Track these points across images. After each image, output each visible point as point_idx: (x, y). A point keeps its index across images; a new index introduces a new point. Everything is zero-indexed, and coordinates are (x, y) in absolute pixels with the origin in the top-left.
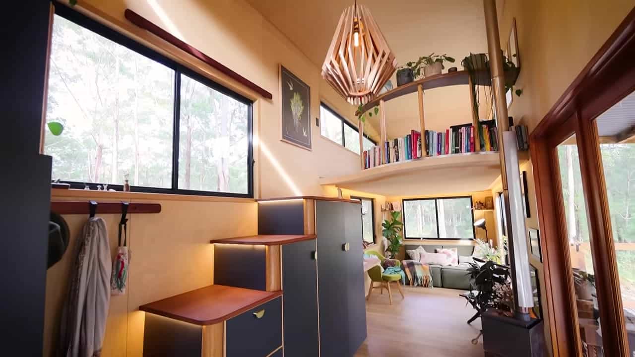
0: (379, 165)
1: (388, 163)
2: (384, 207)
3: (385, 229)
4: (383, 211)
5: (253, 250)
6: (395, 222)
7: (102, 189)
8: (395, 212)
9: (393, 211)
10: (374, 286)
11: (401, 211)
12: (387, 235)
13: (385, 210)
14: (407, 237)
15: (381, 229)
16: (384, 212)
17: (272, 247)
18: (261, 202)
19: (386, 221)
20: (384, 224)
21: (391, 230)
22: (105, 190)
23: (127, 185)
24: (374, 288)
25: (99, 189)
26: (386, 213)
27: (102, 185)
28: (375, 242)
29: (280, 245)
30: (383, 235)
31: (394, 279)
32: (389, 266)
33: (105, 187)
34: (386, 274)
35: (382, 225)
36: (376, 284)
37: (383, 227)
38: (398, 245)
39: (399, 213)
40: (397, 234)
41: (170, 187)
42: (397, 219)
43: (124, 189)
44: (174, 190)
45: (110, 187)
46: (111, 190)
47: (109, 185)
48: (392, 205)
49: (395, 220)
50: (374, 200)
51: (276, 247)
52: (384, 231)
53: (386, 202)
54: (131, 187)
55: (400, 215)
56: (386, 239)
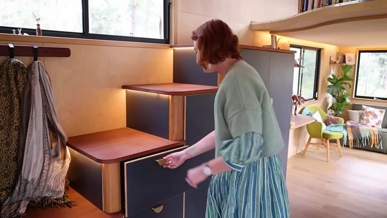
0: (319, 7)
1: (329, 5)
2: (333, 59)
3: (331, 84)
4: (332, 63)
5: (158, 98)
6: (346, 78)
7: (17, 32)
8: (347, 65)
9: (345, 64)
10: (311, 142)
11: (355, 65)
12: (332, 92)
13: (335, 63)
14: (357, 95)
15: (327, 84)
16: (332, 66)
17: (176, 97)
18: (176, 48)
19: (333, 75)
20: (331, 79)
21: (338, 86)
22: (20, 34)
23: (39, 29)
24: (312, 144)
25: (14, 32)
26: (336, 66)
27: (16, 29)
28: (315, 98)
29: (184, 95)
30: (328, 92)
31: (334, 138)
32: (331, 124)
33: (20, 31)
34: (327, 132)
35: (328, 80)
36: (314, 140)
37: (330, 83)
38: (344, 103)
39: (351, 67)
40: (345, 91)
41: (81, 31)
42: (347, 74)
43: (37, 33)
44: (85, 34)
45: (24, 30)
46: (25, 34)
47: (23, 29)
48: (344, 56)
49: (345, 75)
50: (322, 51)
51: (181, 97)
52: (329, 86)
53: (338, 53)
54: (42, 30)
55: (352, 70)
56: (331, 96)
